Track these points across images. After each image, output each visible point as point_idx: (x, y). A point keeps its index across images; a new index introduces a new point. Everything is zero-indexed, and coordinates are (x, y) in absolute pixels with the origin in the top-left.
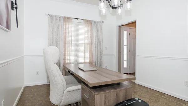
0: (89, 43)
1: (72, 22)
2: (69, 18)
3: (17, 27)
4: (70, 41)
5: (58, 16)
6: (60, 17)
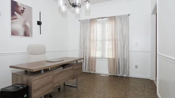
1: (97, 21)
2: (94, 19)
3: (41, 34)
5: (86, 20)
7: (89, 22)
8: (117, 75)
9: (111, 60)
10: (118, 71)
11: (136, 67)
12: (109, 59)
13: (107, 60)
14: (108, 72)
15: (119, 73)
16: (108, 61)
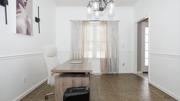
0: (105, 42)
1: (90, 24)
2: (87, 21)
3: (39, 33)
4: (88, 40)
5: (78, 21)
6: (79, 21)
7: (82, 23)
8: (109, 73)
9: (103, 60)
10: (110, 69)
11: (124, 65)
12: (101, 59)
13: (99, 60)
14: (100, 72)
15: (111, 71)
16: (101, 61)
